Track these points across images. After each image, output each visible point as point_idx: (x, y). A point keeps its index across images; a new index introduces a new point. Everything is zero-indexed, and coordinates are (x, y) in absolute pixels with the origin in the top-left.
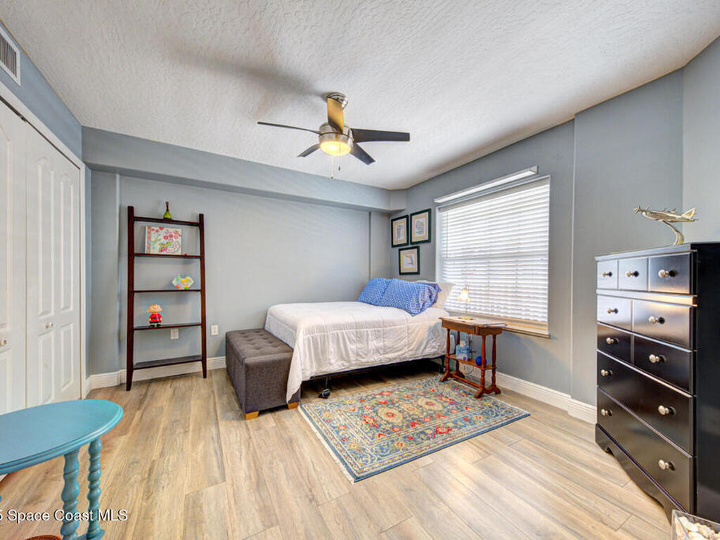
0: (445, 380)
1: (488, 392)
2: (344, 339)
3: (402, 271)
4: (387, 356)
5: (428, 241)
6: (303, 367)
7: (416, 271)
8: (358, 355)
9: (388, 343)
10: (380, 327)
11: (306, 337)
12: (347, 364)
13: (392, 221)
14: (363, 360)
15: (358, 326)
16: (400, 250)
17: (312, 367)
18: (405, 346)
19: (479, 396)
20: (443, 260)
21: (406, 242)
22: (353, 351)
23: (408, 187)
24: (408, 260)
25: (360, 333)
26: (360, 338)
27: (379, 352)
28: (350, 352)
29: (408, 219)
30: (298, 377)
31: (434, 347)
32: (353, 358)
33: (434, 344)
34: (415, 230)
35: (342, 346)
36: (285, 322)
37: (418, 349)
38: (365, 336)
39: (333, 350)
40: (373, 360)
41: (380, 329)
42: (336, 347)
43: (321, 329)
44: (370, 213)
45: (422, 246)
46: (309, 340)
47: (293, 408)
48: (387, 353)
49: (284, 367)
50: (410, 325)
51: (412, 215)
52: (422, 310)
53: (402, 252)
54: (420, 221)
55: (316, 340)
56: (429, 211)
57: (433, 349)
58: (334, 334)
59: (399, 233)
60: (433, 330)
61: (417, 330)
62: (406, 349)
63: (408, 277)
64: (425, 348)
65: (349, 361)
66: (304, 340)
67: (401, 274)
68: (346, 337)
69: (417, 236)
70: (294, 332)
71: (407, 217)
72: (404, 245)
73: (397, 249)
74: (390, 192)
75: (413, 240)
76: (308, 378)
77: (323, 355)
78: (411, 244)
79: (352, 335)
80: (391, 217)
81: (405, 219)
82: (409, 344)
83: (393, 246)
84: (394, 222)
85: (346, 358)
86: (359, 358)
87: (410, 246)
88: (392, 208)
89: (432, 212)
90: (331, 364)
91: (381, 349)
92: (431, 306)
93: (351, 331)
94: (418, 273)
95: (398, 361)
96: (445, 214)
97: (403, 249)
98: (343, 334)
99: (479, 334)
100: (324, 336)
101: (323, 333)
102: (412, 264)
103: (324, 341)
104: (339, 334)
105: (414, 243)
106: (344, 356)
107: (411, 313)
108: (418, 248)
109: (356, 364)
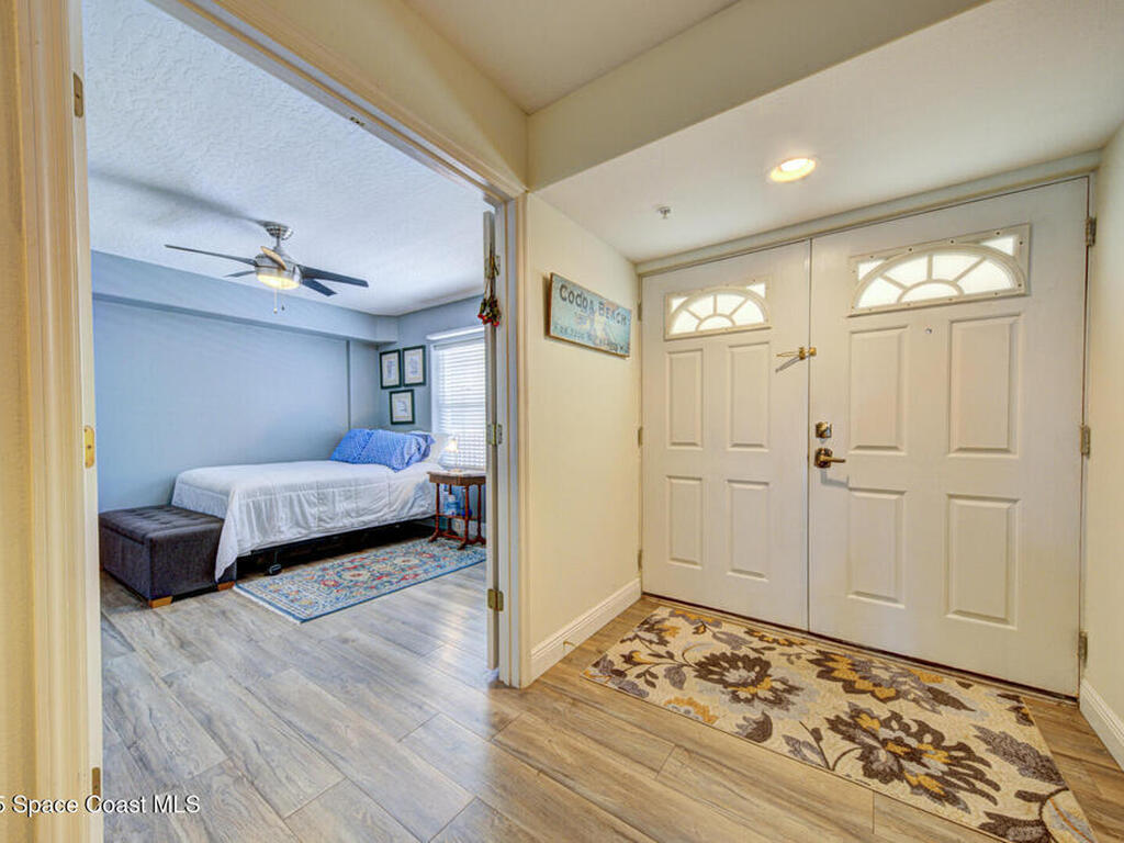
0: (434, 540)
1: (472, 543)
2: (300, 502)
3: (395, 420)
4: (361, 519)
5: (423, 384)
6: (240, 538)
7: (410, 419)
8: (320, 520)
9: (362, 504)
10: (351, 486)
11: (243, 502)
12: (304, 532)
13: (381, 354)
14: (328, 526)
15: (319, 486)
16: (391, 393)
17: (253, 537)
18: (385, 506)
19: (462, 548)
20: (440, 407)
21: (397, 383)
22: (312, 515)
23: (400, 314)
24: (401, 406)
25: (323, 494)
26: (322, 499)
27: (350, 515)
28: (309, 517)
29: (401, 353)
30: (232, 548)
31: (422, 506)
32: (313, 524)
33: (423, 503)
34: (408, 369)
35: (297, 509)
36: (209, 489)
37: (402, 508)
38: (330, 498)
39: (284, 516)
40: (341, 524)
41: (351, 490)
42: (287, 510)
43: (267, 491)
44: (348, 343)
45: (416, 389)
46: (248, 505)
47: (226, 588)
48: (361, 516)
49: (210, 540)
50: (392, 482)
51: (405, 349)
52: (408, 464)
53: (393, 395)
54: (413, 359)
55: (260, 506)
56: (423, 347)
57: (422, 508)
58: (285, 497)
59: (390, 372)
60: (421, 488)
61: (400, 489)
62: (386, 510)
63: (401, 427)
64: (411, 508)
65: (309, 528)
66: (240, 506)
67: (393, 423)
68: (303, 499)
69: (410, 378)
70: (225, 498)
71: (398, 351)
72: (396, 386)
73: (387, 392)
74: (375, 318)
75: (407, 382)
76: (247, 552)
77: (269, 523)
78: (403, 386)
79: (312, 498)
80: (379, 350)
81: (396, 355)
82: (390, 504)
83: (383, 387)
84: (384, 357)
85: (305, 525)
86: (322, 523)
87: (403, 388)
88: (380, 339)
89: (427, 350)
90: (281, 532)
91: (353, 510)
92: (420, 460)
93: (310, 492)
94: (413, 422)
95: (376, 524)
96: (441, 352)
97: (394, 392)
98: (298, 496)
99: (462, 485)
100: (271, 500)
101: (268, 497)
102: (405, 410)
103: (271, 506)
104: (295, 498)
105: (407, 385)
106: (302, 522)
107: (393, 468)
108: (412, 391)
109: (318, 531)
